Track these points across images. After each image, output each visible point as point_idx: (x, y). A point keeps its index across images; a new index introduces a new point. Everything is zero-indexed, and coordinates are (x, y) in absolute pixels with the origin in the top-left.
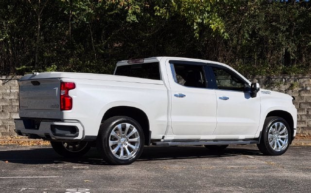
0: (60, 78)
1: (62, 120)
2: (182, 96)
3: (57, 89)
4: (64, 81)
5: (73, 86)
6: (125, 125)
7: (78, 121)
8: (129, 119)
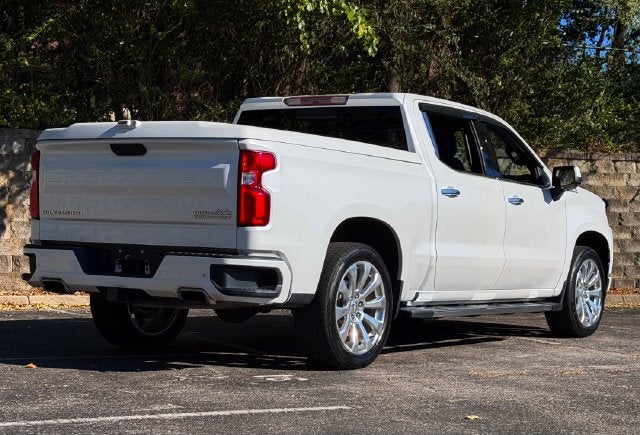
0: (239, 139)
1: (245, 254)
2: (455, 194)
3: (227, 168)
4: (250, 148)
5: (268, 161)
6: (363, 266)
7: (279, 256)
8: (367, 249)
